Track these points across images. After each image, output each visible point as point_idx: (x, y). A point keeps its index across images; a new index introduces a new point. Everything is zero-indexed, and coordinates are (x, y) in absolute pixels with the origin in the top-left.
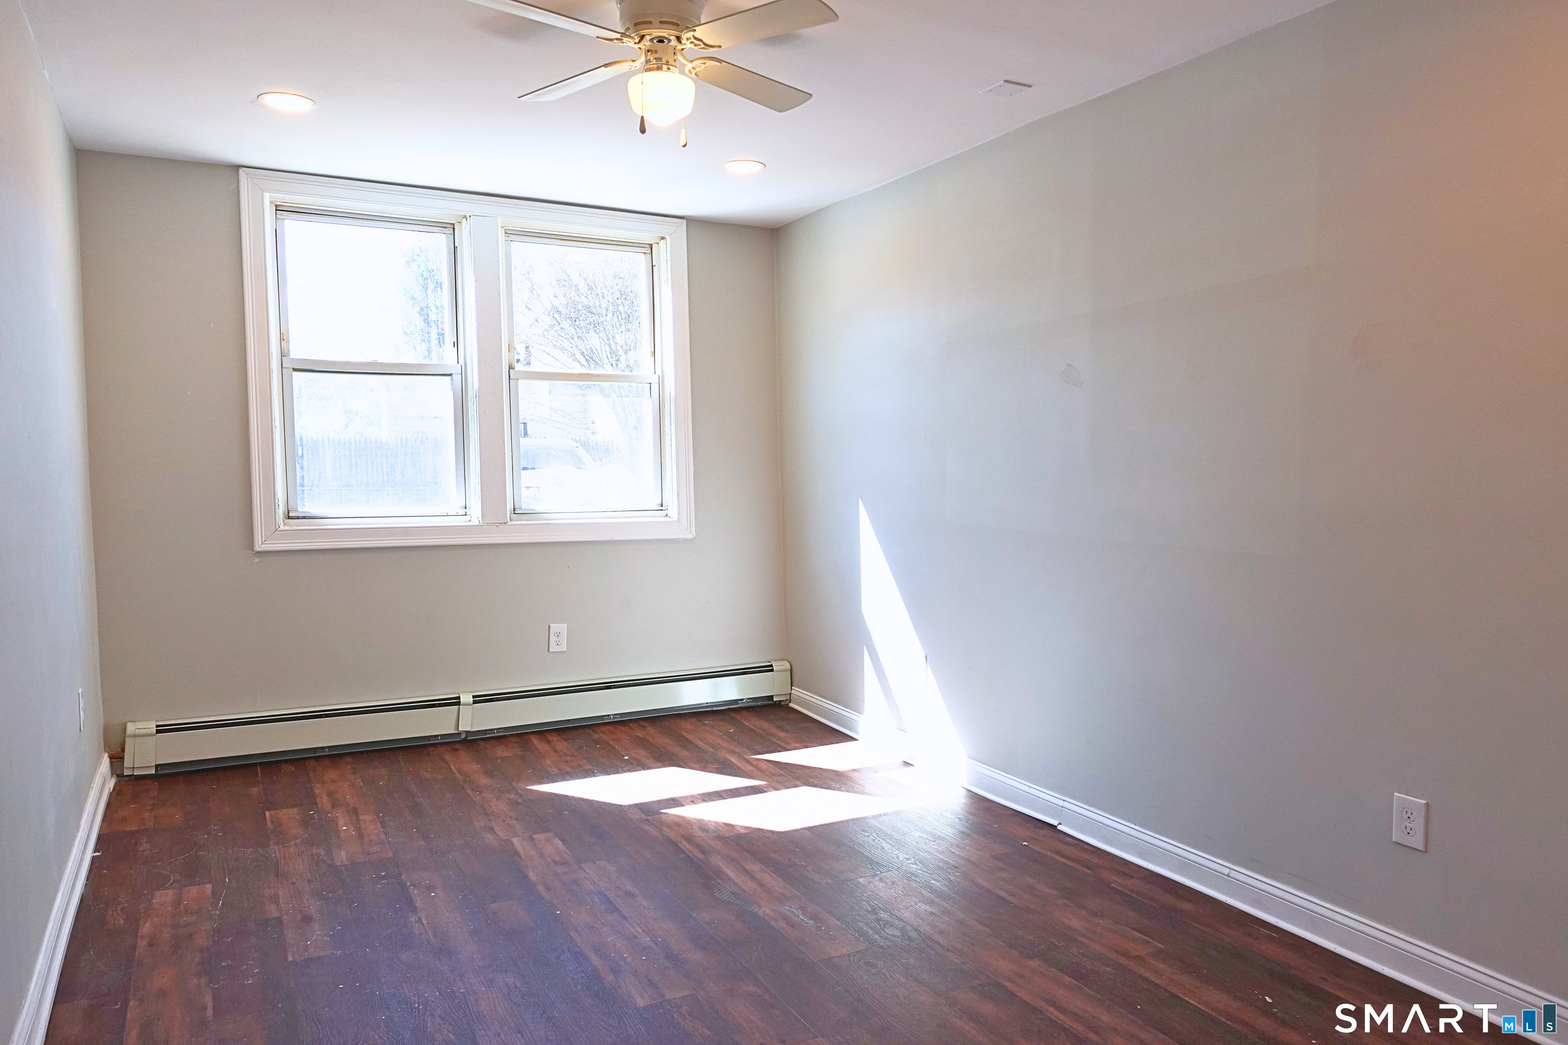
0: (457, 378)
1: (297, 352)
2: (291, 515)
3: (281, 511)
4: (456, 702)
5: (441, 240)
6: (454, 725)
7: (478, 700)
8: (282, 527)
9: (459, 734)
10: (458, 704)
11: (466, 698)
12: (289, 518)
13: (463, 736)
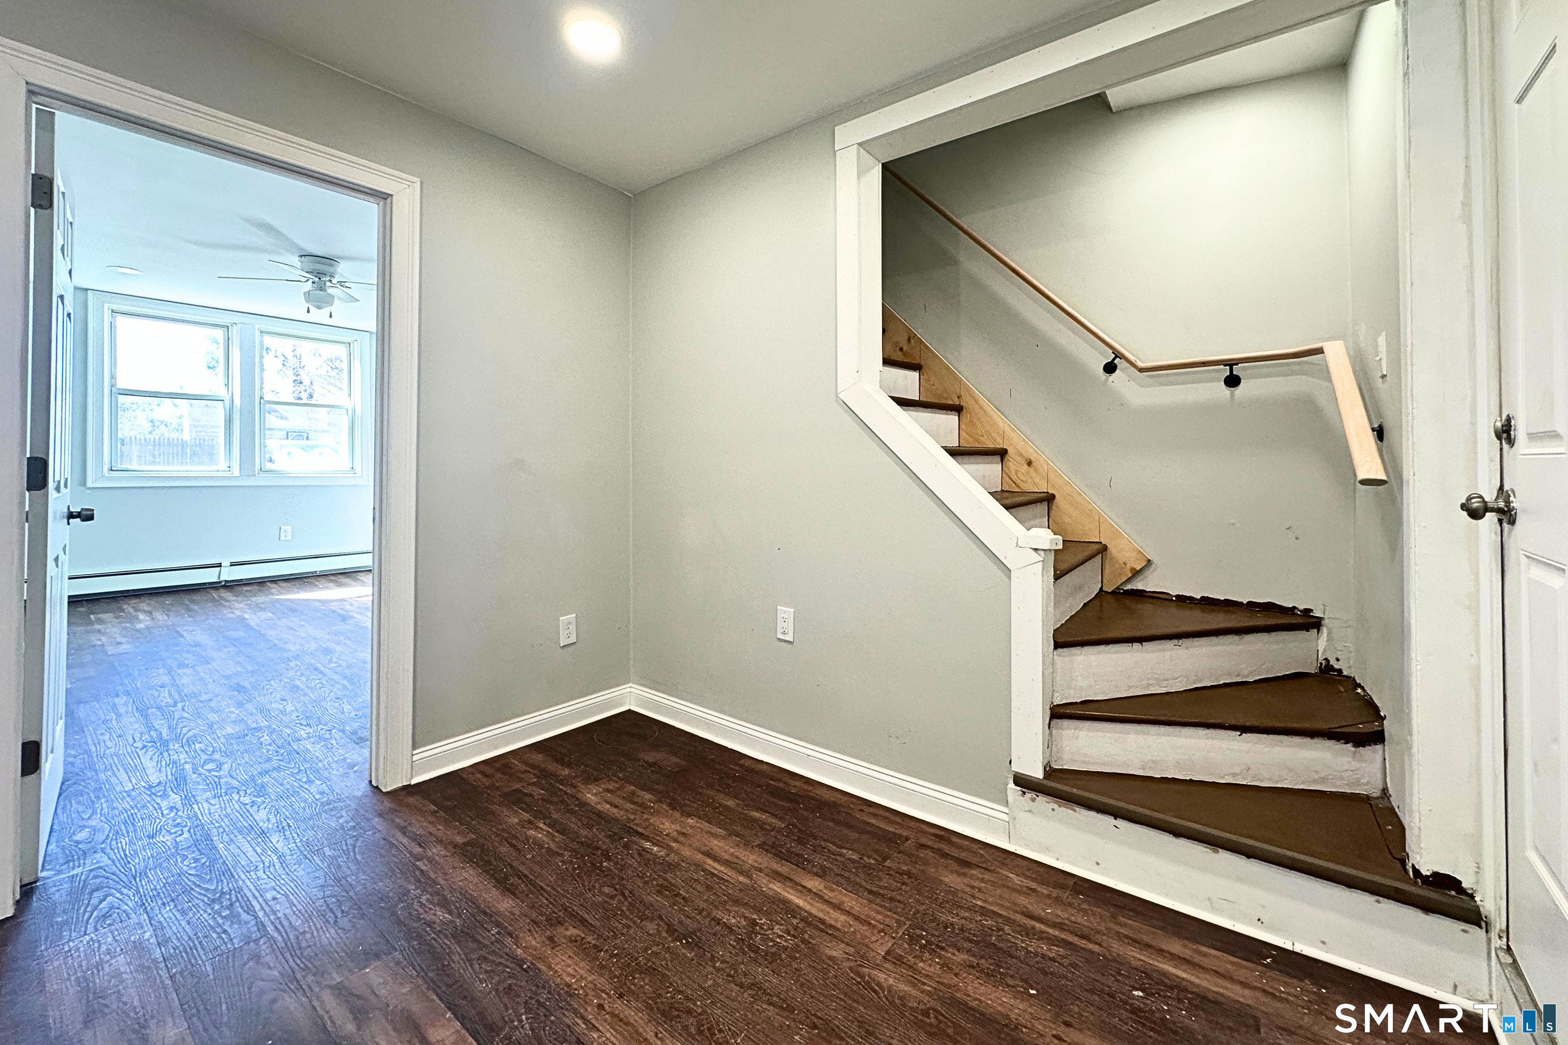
0: (227, 403)
1: (121, 384)
2: (113, 469)
3: (106, 467)
4: (220, 565)
5: (219, 334)
6: (217, 577)
7: (233, 564)
8: (107, 475)
9: (221, 582)
10: (220, 566)
11: (225, 563)
12: (112, 470)
13: (223, 583)
